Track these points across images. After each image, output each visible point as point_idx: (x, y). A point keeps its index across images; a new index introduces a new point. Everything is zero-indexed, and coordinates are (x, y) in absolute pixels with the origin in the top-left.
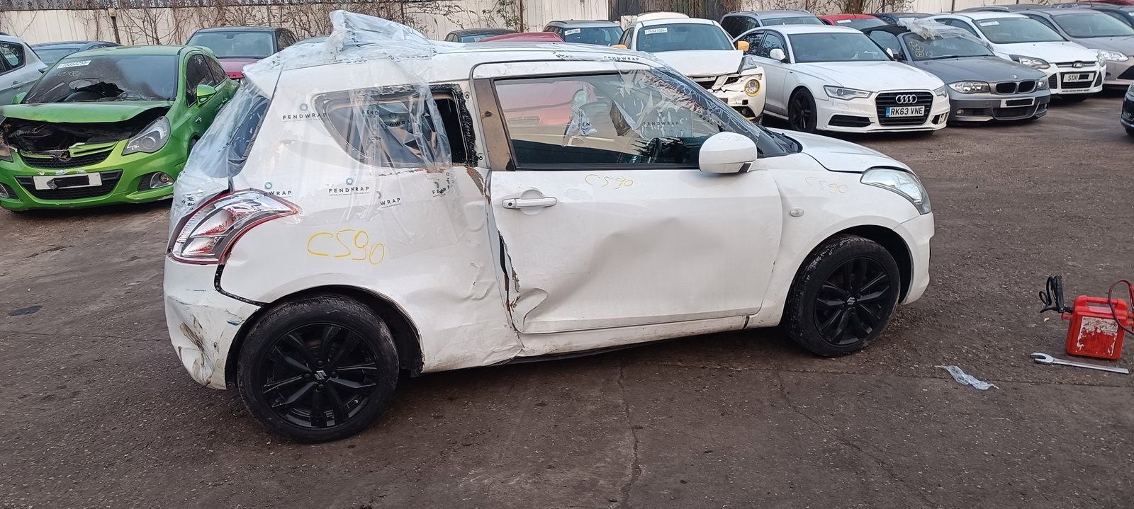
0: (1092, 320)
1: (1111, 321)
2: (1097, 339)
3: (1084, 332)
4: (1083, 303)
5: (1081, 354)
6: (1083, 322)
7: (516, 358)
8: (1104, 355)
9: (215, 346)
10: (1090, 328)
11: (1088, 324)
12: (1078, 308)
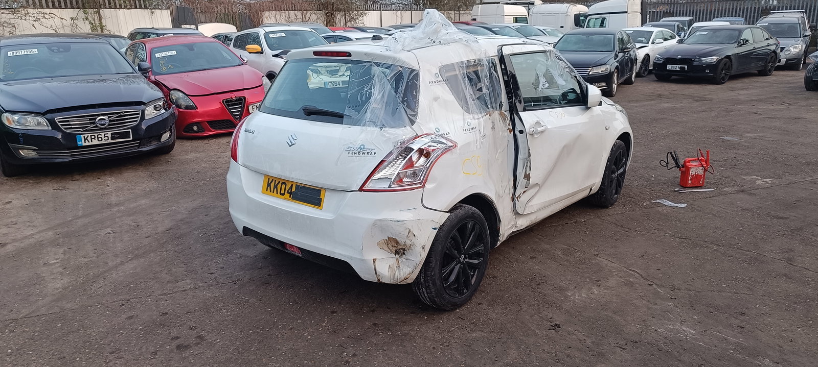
0: (694, 169)
1: (701, 168)
2: (697, 177)
3: (691, 176)
4: (689, 162)
5: (692, 186)
6: (691, 170)
7: (513, 232)
8: (699, 185)
9: (423, 248)
10: (694, 173)
11: (693, 172)
12: (688, 164)
